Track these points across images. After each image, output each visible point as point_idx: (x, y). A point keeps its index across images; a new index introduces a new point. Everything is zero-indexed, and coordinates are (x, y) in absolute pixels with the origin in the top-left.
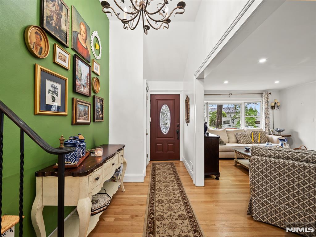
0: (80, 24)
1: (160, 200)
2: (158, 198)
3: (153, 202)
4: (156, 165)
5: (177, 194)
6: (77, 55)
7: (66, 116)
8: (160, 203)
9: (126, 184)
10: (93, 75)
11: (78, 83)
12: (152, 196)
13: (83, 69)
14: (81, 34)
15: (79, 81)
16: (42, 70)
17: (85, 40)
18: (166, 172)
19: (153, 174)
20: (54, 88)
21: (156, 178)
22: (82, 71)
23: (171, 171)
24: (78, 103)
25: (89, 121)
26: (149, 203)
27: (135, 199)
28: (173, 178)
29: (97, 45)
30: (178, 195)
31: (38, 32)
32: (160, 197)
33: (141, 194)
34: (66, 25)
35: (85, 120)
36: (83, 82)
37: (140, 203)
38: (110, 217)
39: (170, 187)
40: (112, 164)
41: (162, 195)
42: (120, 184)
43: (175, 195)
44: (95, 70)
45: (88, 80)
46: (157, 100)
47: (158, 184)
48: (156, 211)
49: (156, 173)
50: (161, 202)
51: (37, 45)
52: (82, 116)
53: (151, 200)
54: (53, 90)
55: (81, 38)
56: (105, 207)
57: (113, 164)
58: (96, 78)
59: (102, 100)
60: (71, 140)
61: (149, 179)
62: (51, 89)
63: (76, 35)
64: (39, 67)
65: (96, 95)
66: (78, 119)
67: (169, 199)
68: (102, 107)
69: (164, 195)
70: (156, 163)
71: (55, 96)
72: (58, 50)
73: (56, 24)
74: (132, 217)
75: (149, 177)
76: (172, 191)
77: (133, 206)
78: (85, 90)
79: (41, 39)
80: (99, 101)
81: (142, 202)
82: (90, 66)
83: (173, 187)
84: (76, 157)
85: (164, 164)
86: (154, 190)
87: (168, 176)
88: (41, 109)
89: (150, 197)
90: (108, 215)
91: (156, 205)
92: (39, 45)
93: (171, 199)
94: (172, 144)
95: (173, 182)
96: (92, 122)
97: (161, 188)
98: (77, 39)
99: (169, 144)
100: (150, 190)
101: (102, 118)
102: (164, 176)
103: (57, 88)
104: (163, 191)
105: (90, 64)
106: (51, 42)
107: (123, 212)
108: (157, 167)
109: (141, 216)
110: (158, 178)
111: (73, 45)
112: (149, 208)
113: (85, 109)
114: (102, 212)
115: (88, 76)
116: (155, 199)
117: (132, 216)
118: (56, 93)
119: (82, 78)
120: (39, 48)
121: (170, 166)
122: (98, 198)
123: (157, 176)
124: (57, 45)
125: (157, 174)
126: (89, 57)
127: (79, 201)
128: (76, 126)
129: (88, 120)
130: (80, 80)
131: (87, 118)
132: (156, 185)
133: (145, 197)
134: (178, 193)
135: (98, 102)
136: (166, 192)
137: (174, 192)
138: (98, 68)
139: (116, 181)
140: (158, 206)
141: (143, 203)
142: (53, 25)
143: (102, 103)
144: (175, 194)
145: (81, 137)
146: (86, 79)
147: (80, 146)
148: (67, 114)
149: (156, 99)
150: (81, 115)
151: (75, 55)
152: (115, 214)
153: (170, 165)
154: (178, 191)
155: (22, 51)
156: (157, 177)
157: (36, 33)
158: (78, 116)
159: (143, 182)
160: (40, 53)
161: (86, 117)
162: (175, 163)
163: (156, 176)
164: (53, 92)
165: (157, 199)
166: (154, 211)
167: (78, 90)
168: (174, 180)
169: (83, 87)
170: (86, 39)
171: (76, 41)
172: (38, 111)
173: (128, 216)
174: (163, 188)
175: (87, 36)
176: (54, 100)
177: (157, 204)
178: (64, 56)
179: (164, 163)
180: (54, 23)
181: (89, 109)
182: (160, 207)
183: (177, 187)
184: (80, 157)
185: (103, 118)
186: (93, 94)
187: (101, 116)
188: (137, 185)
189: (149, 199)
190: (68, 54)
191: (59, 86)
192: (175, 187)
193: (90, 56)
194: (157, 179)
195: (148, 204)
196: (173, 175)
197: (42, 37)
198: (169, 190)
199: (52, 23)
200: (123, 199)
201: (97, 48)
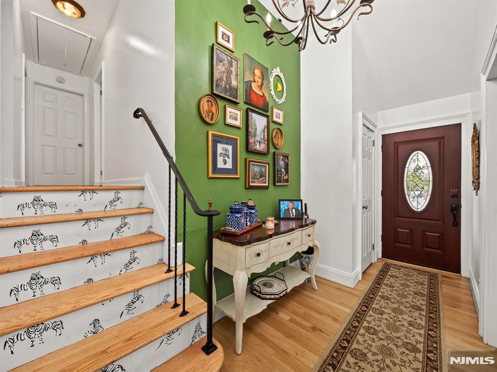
0: (254, 69)
1: (372, 328)
2: (369, 322)
3: (357, 325)
4: (392, 269)
5: (415, 334)
6: (250, 109)
7: (238, 178)
8: (369, 333)
9: (319, 280)
10: (272, 126)
11: (251, 140)
12: (358, 315)
13: (259, 122)
14: (255, 81)
15: (253, 138)
16: (213, 135)
17: (261, 87)
18: (408, 286)
19: (378, 282)
20: (226, 150)
21: (381, 290)
22: (257, 125)
23: (423, 287)
24: (251, 163)
25: (267, 184)
26: (349, 323)
27: (329, 307)
28: (422, 302)
29: (279, 85)
30: (418, 337)
31: (210, 99)
32: (373, 323)
33: (341, 304)
34: (237, 79)
35: (261, 183)
36: (258, 138)
37: (335, 316)
38: (285, 313)
39: (405, 317)
40: (286, 243)
41: (378, 322)
42: (309, 277)
43: (410, 335)
44: (275, 119)
45: (266, 134)
46: (397, 145)
47: (379, 301)
48: (356, 341)
49: (385, 282)
50: (372, 331)
51: (209, 111)
52: (257, 179)
53: (355, 320)
54: (224, 152)
55: (255, 86)
56: (277, 296)
57: (288, 243)
58: (278, 128)
59: (286, 157)
60: (235, 205)
61: (366, 286)
62: (222, 152)
63: (249, 85)
64: (210, 132)
65: (277, 152)
66: (252, 182)
67: (391, 335)
68: (287, 165)
69: (384, 323)
70: (393, 264)
71: (226, 159)
72: (229, 109)
73: (226, 84)
74: (314, 329)
75: (367, 283)
76: (406, 325)
77: (320, 315)
78: (261, 147)
79: (212, 105)
80: (282, 157)
81: (338, 316)
82: (267, 116)
83: (412, 320)
84: (238, 224)
85: (412, 271)
86: (367, 307)
87: (410, 296)
88: (214, 173)
89: (354, 314)
90: (284, 310)
91: (360, 332)
92: (211, 111)
93: (398, 338)
94: (438, 235)
95: (416, 310)
96: (271, 186)
97: (383, 309)
98: (250, 90)
99: (427, 233)
100: (360, 304)
101: (287, 181)
102: (401, 292)
103: (228, 150)
104: (384, 316)
105: (269, 114)
106: (221, 103)
107: (304, 316)
108: (392, 271)
109: (328, 335)
110: (384, 290)
111: (246, 98)
112: (345, 329)
113: (261, 170)
114: (273, 301)
115: (266, 129)
116: (363, 323)
117: (315, 327)
118: (227, 156)
119: (257, 133)
120: (211, 114)
121: (425, 279)
122: (273, 283)
123: (385, 287)
124: (227, 106)
125: (387, 285)
126: (266, 105)
127: (236, 272)
128: (249, 190)
129: (265, 183)
130: (255, 136)
131: (265, 181)
132: (376, 302)
133: (347, 310)
134: (420, 335)
135: (281, 160)
136: (391, 321)
137: (410, 328)
138: (281, 115)
139: (306, 271)
140: (363, 335)
141: (338, 318)
142: (223, 86)
143: (287, 160)
144: (412, 332)
145: (251, 203)
146: (263, 134)
147: (247, 213)
148: (238, 177)
149: (395, 143)
150: (256, 177)
151: (247, 108)
152: (293, 313)
153: (427, 277)
154: (422, 332)
155: (198, 121)
156: (383, 288)
157: (208, 101)
158: (252, 178)
159: (353, 287)
160: (212, 119)
161: (263, 180)
162: (443, 276)
163: (383, 286)
164: (224, 154)
165: (365, 324)
166: (352, 338)
167: (251, 147)
168: (424, 308)
169: (258, 144)
170: (262, 84)
171: (248, 92)
172: (211, 176)
173: (309, 325)
174: (389, 311)
175: (263, 80)
176: (225, 162)
177: (362, 331)
178: (235, 115)
179: (413, 269)
180: (224, 83)
181: (267, 170)
182: (366, 338)
183: (423, 323)
184: (247, 226)
185: (289, 180)
186: (272, 150)
187: (285, 178)
188: (340, 288)
189: (352, 317)
190: (239, 110)
191: (230, 148)
192: (419, 321)
193: (268, 104)
194: (382, 292)
195: (346, 324)
196: (425, 298)
197: (213, 103)
198: (399, 321)
199: (222, 85)
200: (312, 299)
201: (280, 88)
